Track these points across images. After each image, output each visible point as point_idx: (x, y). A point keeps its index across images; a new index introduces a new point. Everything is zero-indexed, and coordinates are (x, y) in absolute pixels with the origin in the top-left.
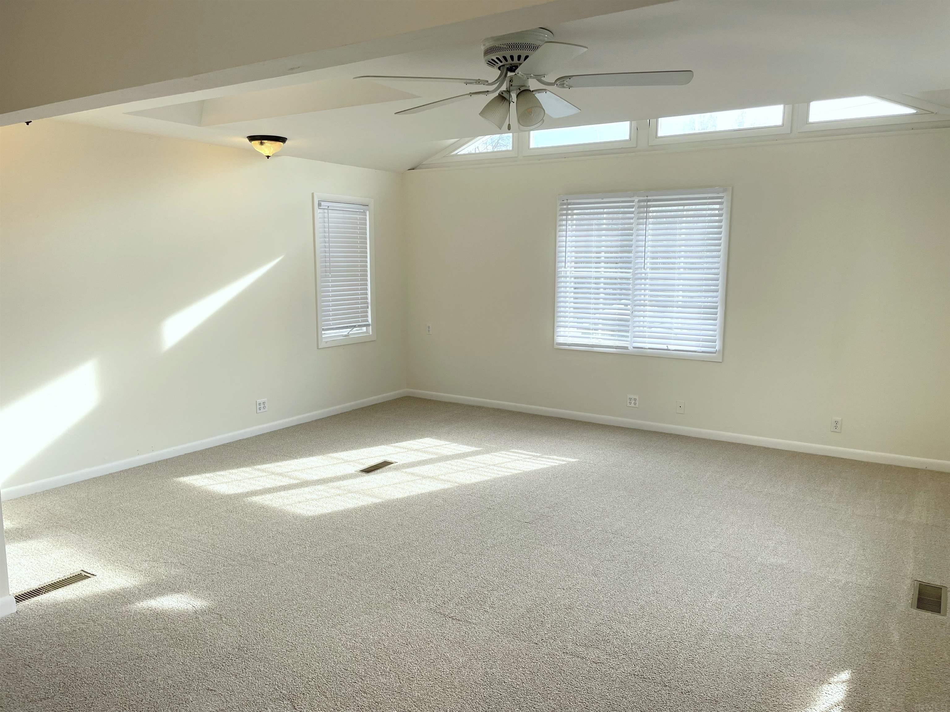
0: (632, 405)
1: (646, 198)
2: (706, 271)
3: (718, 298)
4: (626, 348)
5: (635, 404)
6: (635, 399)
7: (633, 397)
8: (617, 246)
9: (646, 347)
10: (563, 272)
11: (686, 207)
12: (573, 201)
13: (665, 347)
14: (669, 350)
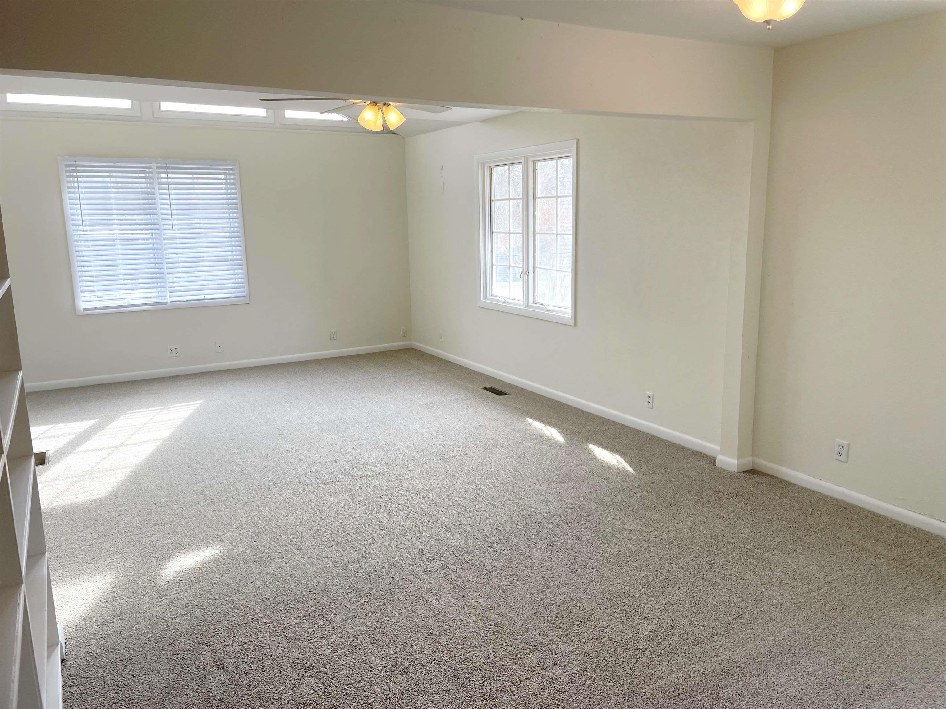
0: (174, 354)
1: (165, 165)
2: (221, 230)
3: (239, 252)
4: (165, 303)
5: (177, 353)
6: (176, 349)
7: (174, 347)
8: (140, 209)
9: (184, 300)
10: (79, 236)
11: (195, 176)
12: (82, 163)
13: (202, 297)
14: (206, 299)
